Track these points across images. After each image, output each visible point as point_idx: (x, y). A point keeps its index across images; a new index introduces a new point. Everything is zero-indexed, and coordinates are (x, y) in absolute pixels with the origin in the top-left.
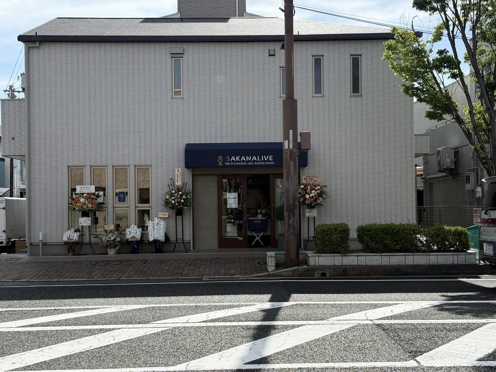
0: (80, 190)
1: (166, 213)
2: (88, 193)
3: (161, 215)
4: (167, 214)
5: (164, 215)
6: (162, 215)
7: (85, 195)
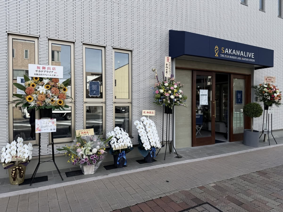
0: (36, 73)
1: (152, 111)
2: (50, 79)
3: (146, 112)
4: (154, 111)
5: (150, 113)
6: (148, 112)
7: (46, 81)
